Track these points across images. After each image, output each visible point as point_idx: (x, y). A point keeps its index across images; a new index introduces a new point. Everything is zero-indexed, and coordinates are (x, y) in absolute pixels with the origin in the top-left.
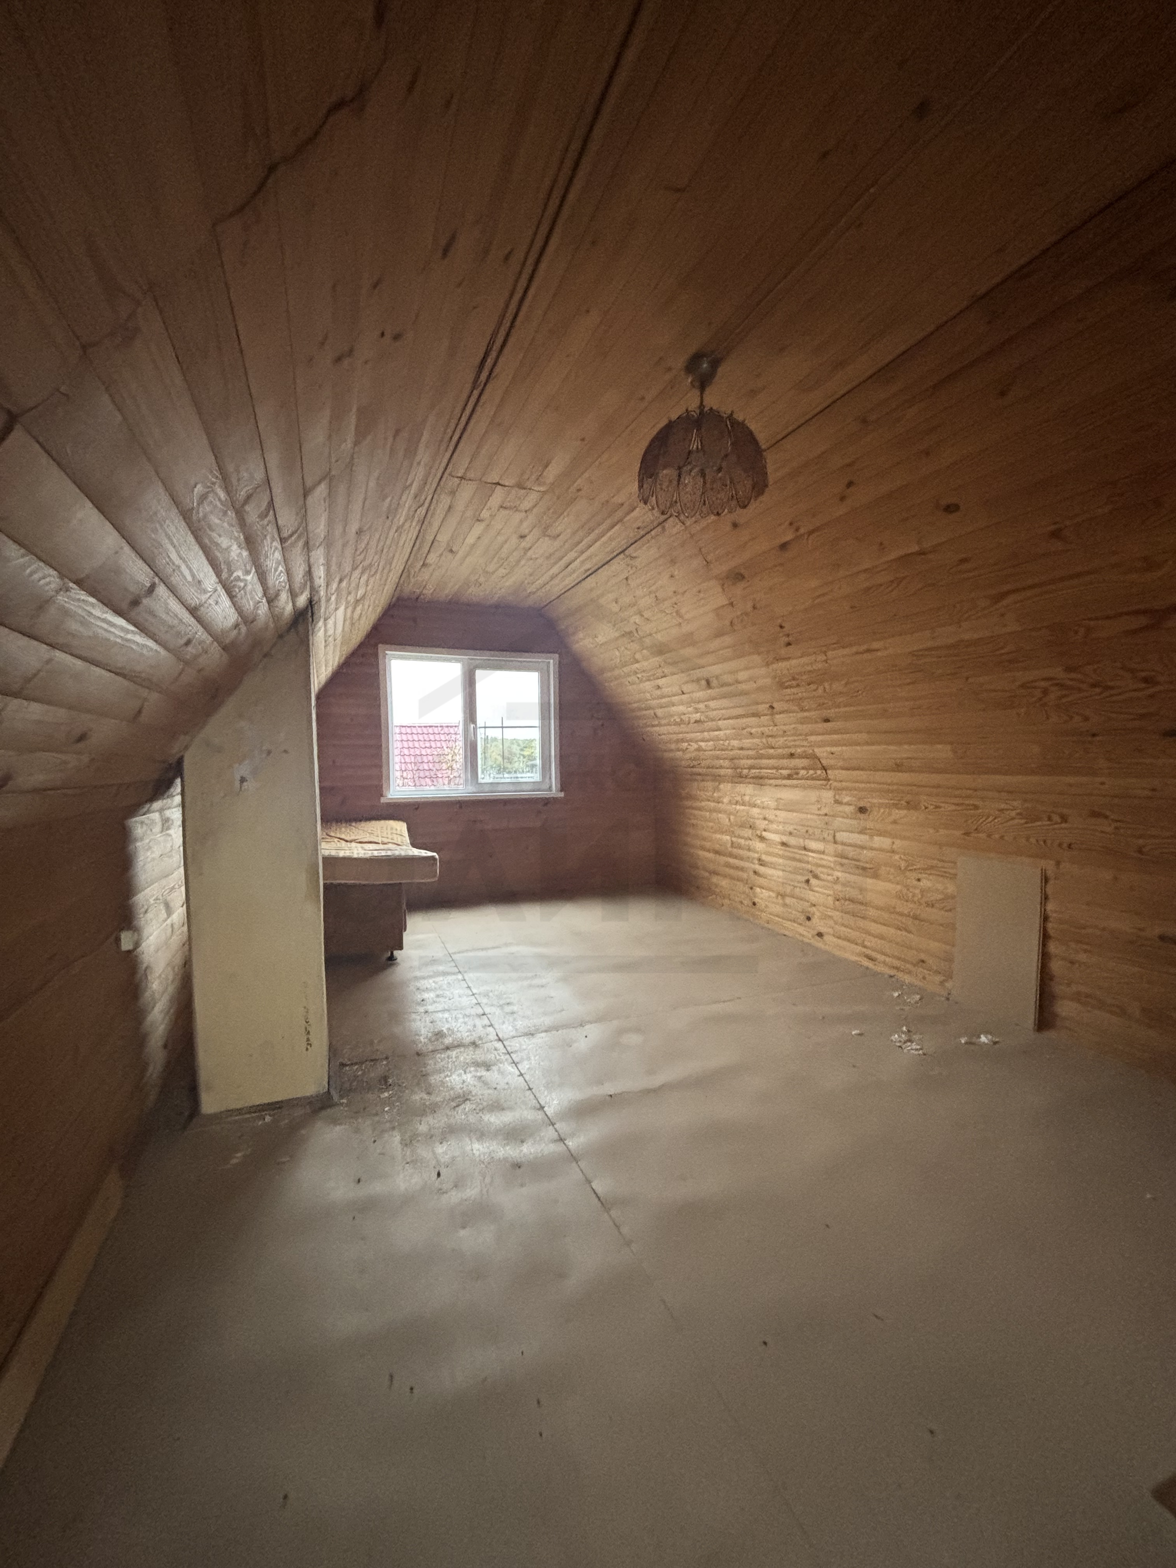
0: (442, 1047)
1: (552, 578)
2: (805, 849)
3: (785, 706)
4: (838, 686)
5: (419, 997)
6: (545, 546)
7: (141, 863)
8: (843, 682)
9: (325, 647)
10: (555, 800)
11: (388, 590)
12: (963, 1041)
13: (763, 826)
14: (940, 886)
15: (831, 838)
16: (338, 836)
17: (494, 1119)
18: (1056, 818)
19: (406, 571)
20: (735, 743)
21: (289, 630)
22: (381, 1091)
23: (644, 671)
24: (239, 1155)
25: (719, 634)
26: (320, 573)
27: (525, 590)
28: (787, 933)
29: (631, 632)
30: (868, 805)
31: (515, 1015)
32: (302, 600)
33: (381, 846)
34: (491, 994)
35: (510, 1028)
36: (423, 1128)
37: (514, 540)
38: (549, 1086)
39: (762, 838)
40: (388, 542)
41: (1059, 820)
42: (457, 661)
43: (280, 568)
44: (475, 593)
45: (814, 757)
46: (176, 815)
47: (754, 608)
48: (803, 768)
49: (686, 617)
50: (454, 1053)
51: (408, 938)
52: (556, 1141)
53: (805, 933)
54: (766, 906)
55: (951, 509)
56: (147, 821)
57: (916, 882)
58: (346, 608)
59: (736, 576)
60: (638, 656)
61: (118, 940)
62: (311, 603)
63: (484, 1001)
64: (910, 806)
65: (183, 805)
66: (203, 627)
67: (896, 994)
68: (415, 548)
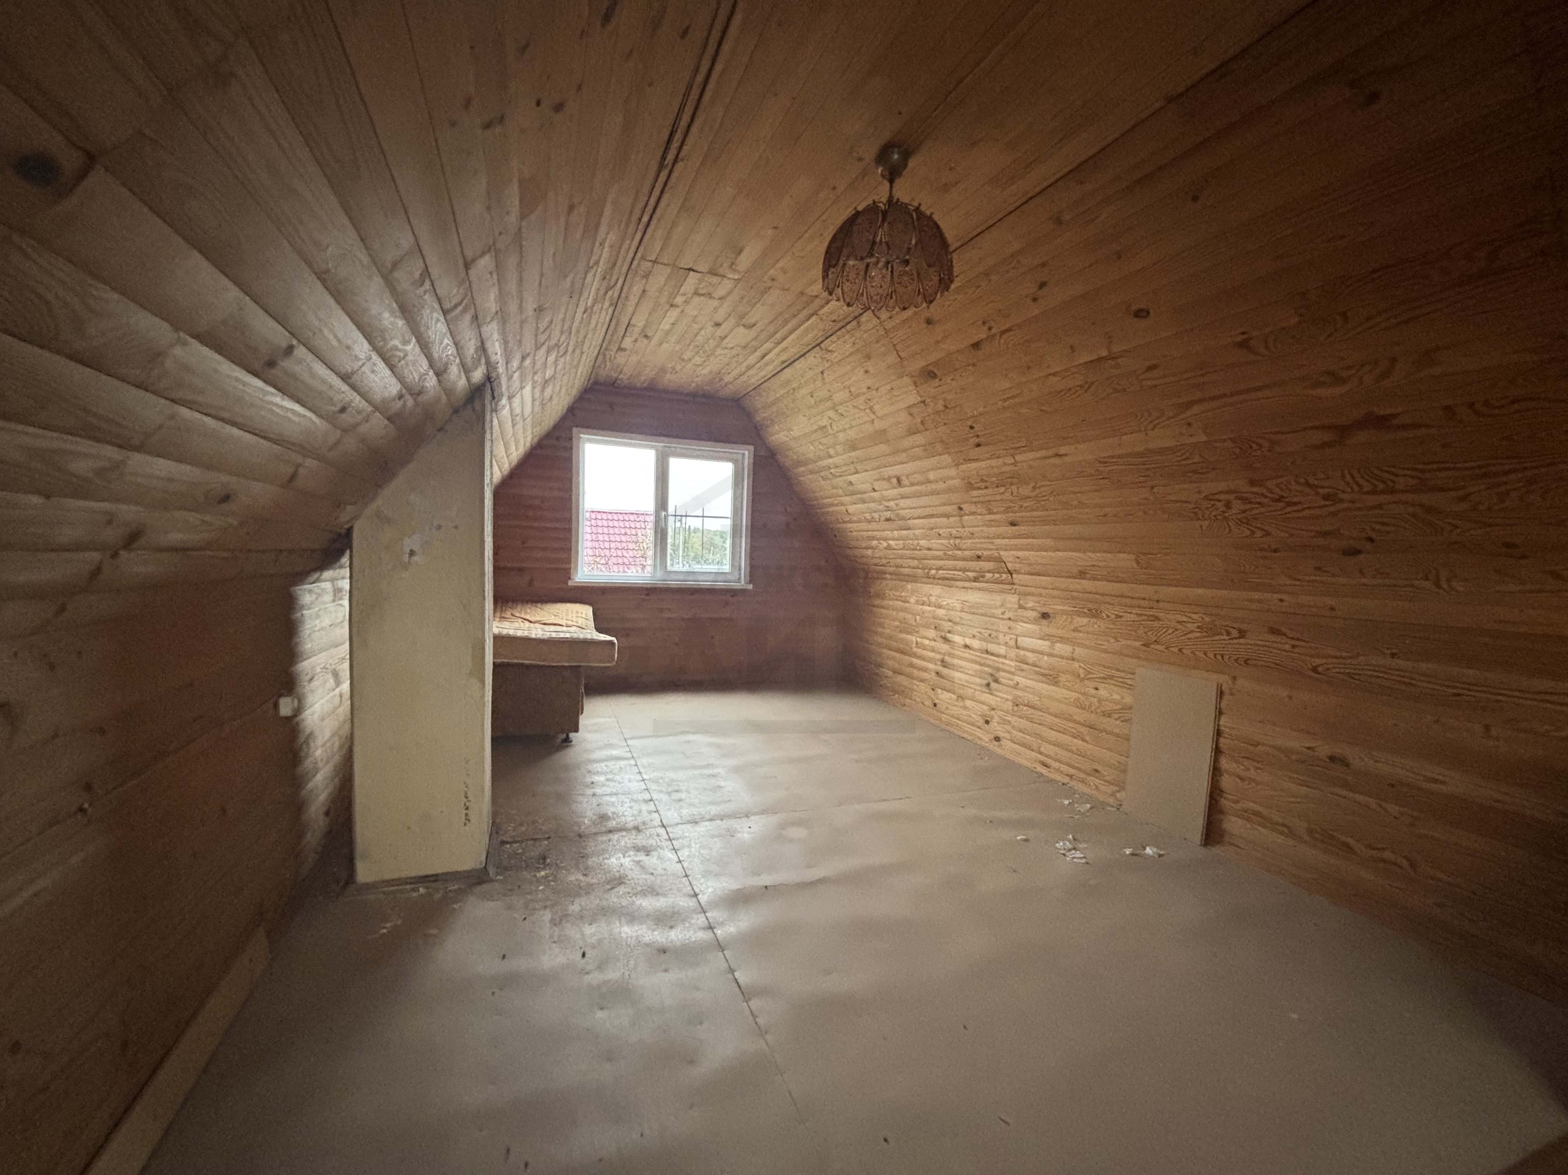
0: (604, 829)
1: (749, 368)
2: (987, 652)
3: (973, 508)
4: (1026, 491)
5: (589, 780)
6: (741, 335)
7: (308, 632)
8: (1030, 486)
9: (513, 426)
10: (743, 591)
11: (582, 373)
12: (1127, 853)
13: (947, 629)
14: (1116, 697)
15: (1012, 643)
16: (523, 616)
17: (647, 904)
18: (1235, 633)
19: (602, 352)
20: (923, 543)
21: (465, 404)
22: (538, 869)
23: (837, 467)
24: (389, 925)
25: (912, 432)
26: (496, 349)
27: (721, 380)
28: (965, 735)
29: (825, 427)
30: (1050, 611)
31: (681, 803)
32: (478, 375)
33: (565, 629)
34: (661, 781)
35: (676, 814)
36: (575, 908)
37: (709, 329)
38: (707, 874)
39: (946, 640)
40: (576, 324)
41: (1237, 635)
42: (651, 447)
43: (446, 341)
44: (670, 380)
45: (999, 560)
46: (345, 584)
47: (946, 407)
48: (989, 572)
49: (879, 414)
50: (615, 837)
51: (584, 721)
52: (704, 929)
53: (985, 738)
54: (947, 708)
55: (1141, 314)
56: (316, 590)
57: (1093, 692)
58: (533, 388)
59: (929, 374)
60: (831, 451)
61: (276, 706)
62: (488, 379)
63: (653, 787)
64: (1094, 614)
65: (351, 577)
66: (359, 394)
67: (1066, 802)
68: (610, 332)
